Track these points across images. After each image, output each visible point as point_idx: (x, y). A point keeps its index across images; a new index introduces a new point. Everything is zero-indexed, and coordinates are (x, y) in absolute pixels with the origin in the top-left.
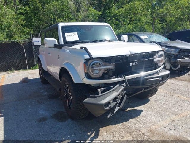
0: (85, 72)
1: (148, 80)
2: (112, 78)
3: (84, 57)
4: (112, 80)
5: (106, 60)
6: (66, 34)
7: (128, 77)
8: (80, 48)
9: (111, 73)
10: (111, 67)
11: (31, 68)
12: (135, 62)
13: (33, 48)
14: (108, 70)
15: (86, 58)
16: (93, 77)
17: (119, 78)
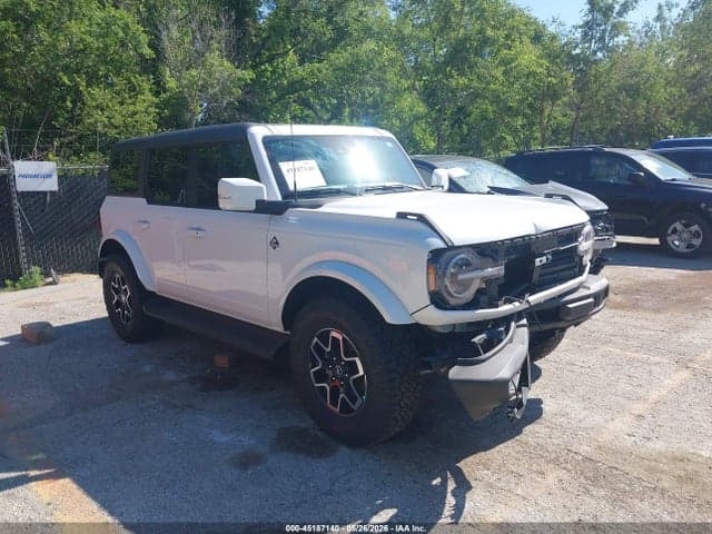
0: (428, 288)
1: (570, 306)
2: (499, 303)
3: (428, 245)
4: (500, 309)
5: (486, 251)
6: (284, 166)
7: (534, 299)
8: (394, 216)
9: (494, 291)
10: (495, 271)
11: (8, 282)
12: (544, 255)
13: (15, 201)
14: (488, 281)
15: (433, 248)
16: (453, 302)
17: (517, 304)
